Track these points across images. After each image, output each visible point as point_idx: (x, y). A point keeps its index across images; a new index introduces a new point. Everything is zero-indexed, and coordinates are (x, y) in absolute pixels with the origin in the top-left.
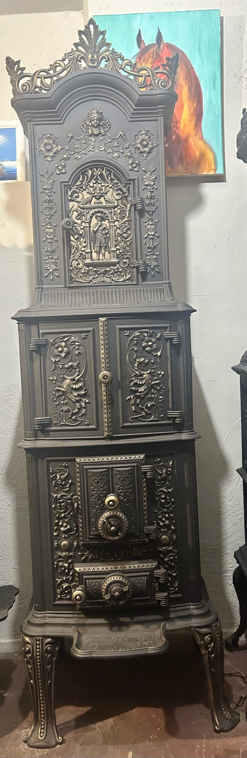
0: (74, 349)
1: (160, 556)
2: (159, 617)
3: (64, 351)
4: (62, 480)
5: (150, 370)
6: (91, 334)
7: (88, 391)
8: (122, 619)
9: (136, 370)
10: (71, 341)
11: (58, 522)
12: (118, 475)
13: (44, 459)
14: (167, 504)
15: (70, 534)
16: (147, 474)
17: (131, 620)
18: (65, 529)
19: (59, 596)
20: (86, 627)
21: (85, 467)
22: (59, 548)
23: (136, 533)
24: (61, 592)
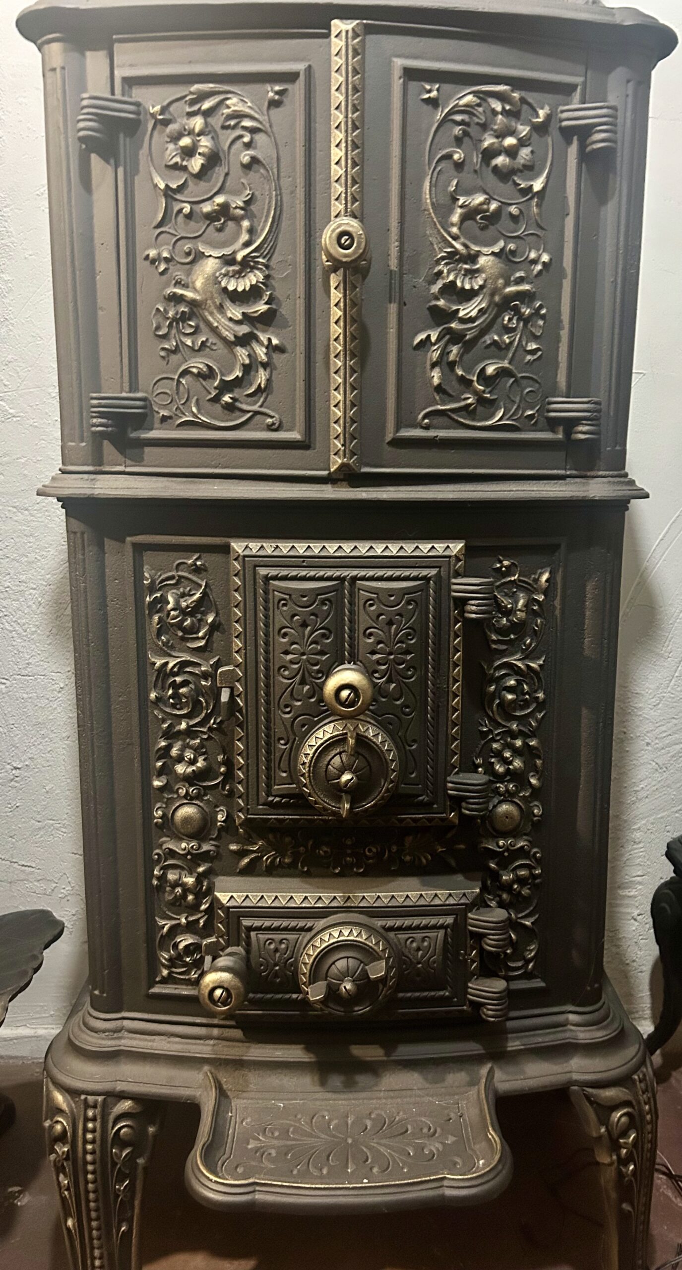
0: (238, 145)
1: (489, 868)
2: (474, 1048)
3: (201, 150)
4: (184, 612)
5: (501, 244)
6: (297, 90)
7: (279, 304)
8: (359, 1051)
9: (455, 238)
10: (227, 111)
11: (169, 747)
12: (371, 605)
13: (123, 541)
14: (522, 708)
15: (204, 787)
16: (469, 608)
17: (387, 1054)
18: (190, 770)
19: (165, 972)
20: (245, 1072)
21: (263, 571)
22: (168, 826)
23: (421, 795)
24: (170, 960)
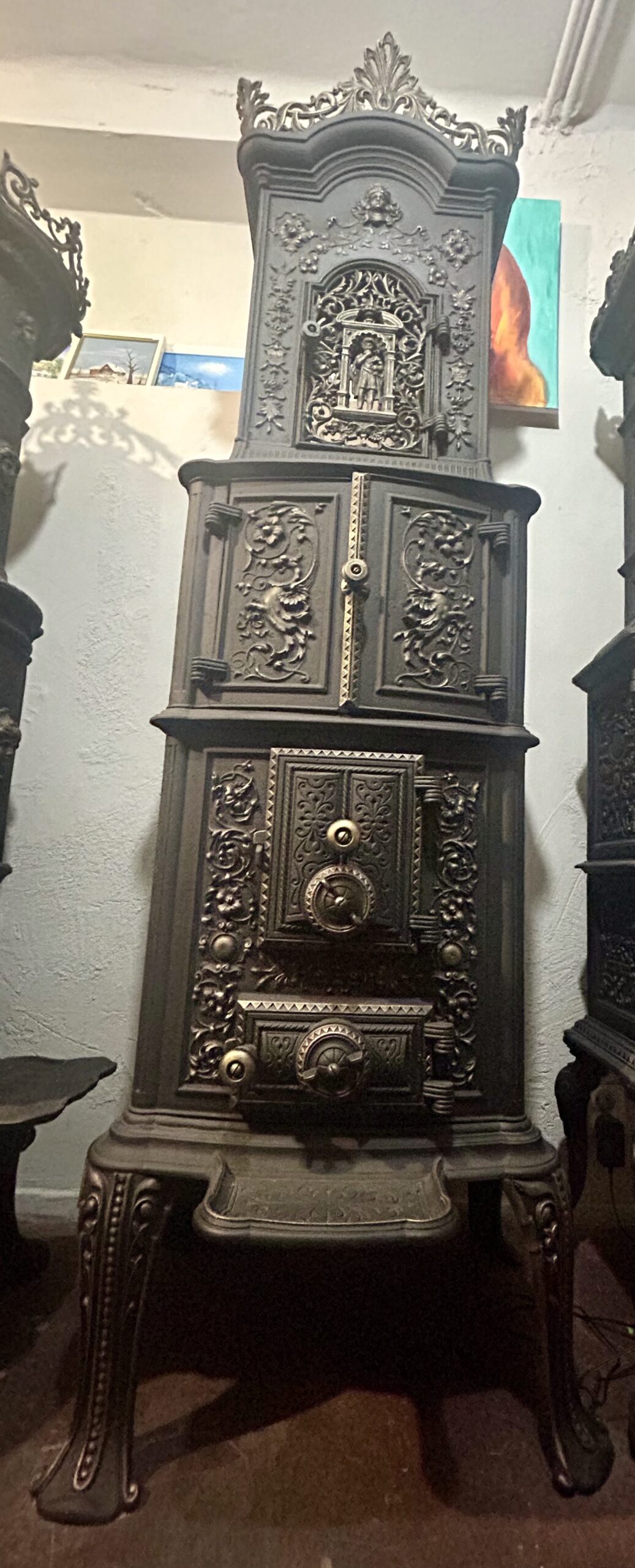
0: (297, 531)
1: (439, 993)
2: (427, 1143)
3: (275, 532)
4: (236, 797)
5: (446, 589)
6: (332, 506)
7: (314, 613)
8: (337, 1142)
9: (420, 583)
10: (291, 514)
11: (216, 892)
12: (361, 789)
13: (201, 751)
14: (462, 875)
15: (238, 923)
16: (427, 795)
17: (361, 1144)
18: (229, 908)
19: (193, 1073)
20: (247, 1156)
21: (291, 766)
22: (208, 953)
23: (392, 927)
24: (199, 1061)
